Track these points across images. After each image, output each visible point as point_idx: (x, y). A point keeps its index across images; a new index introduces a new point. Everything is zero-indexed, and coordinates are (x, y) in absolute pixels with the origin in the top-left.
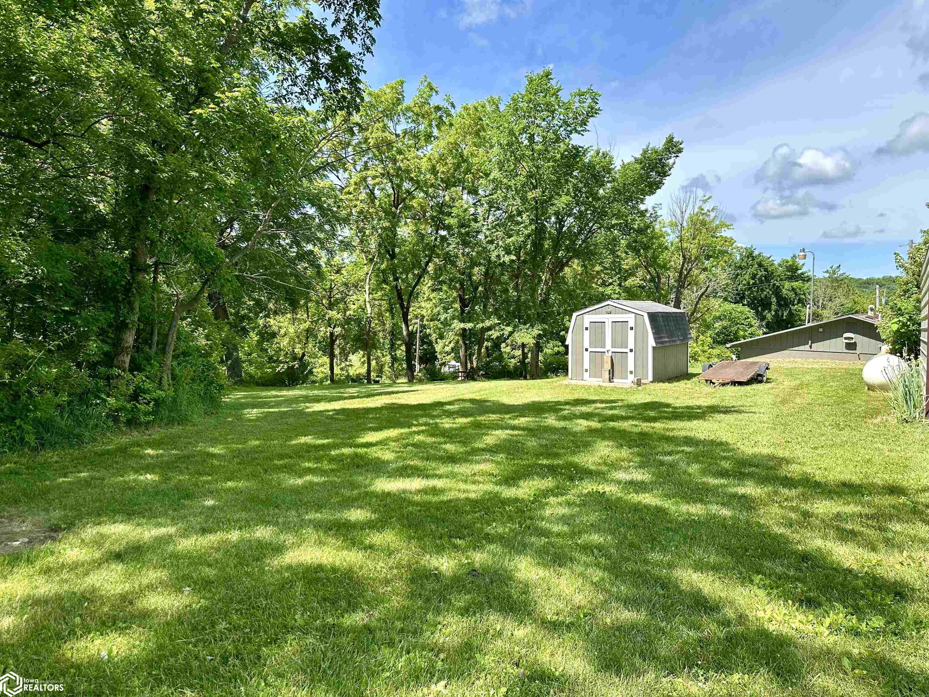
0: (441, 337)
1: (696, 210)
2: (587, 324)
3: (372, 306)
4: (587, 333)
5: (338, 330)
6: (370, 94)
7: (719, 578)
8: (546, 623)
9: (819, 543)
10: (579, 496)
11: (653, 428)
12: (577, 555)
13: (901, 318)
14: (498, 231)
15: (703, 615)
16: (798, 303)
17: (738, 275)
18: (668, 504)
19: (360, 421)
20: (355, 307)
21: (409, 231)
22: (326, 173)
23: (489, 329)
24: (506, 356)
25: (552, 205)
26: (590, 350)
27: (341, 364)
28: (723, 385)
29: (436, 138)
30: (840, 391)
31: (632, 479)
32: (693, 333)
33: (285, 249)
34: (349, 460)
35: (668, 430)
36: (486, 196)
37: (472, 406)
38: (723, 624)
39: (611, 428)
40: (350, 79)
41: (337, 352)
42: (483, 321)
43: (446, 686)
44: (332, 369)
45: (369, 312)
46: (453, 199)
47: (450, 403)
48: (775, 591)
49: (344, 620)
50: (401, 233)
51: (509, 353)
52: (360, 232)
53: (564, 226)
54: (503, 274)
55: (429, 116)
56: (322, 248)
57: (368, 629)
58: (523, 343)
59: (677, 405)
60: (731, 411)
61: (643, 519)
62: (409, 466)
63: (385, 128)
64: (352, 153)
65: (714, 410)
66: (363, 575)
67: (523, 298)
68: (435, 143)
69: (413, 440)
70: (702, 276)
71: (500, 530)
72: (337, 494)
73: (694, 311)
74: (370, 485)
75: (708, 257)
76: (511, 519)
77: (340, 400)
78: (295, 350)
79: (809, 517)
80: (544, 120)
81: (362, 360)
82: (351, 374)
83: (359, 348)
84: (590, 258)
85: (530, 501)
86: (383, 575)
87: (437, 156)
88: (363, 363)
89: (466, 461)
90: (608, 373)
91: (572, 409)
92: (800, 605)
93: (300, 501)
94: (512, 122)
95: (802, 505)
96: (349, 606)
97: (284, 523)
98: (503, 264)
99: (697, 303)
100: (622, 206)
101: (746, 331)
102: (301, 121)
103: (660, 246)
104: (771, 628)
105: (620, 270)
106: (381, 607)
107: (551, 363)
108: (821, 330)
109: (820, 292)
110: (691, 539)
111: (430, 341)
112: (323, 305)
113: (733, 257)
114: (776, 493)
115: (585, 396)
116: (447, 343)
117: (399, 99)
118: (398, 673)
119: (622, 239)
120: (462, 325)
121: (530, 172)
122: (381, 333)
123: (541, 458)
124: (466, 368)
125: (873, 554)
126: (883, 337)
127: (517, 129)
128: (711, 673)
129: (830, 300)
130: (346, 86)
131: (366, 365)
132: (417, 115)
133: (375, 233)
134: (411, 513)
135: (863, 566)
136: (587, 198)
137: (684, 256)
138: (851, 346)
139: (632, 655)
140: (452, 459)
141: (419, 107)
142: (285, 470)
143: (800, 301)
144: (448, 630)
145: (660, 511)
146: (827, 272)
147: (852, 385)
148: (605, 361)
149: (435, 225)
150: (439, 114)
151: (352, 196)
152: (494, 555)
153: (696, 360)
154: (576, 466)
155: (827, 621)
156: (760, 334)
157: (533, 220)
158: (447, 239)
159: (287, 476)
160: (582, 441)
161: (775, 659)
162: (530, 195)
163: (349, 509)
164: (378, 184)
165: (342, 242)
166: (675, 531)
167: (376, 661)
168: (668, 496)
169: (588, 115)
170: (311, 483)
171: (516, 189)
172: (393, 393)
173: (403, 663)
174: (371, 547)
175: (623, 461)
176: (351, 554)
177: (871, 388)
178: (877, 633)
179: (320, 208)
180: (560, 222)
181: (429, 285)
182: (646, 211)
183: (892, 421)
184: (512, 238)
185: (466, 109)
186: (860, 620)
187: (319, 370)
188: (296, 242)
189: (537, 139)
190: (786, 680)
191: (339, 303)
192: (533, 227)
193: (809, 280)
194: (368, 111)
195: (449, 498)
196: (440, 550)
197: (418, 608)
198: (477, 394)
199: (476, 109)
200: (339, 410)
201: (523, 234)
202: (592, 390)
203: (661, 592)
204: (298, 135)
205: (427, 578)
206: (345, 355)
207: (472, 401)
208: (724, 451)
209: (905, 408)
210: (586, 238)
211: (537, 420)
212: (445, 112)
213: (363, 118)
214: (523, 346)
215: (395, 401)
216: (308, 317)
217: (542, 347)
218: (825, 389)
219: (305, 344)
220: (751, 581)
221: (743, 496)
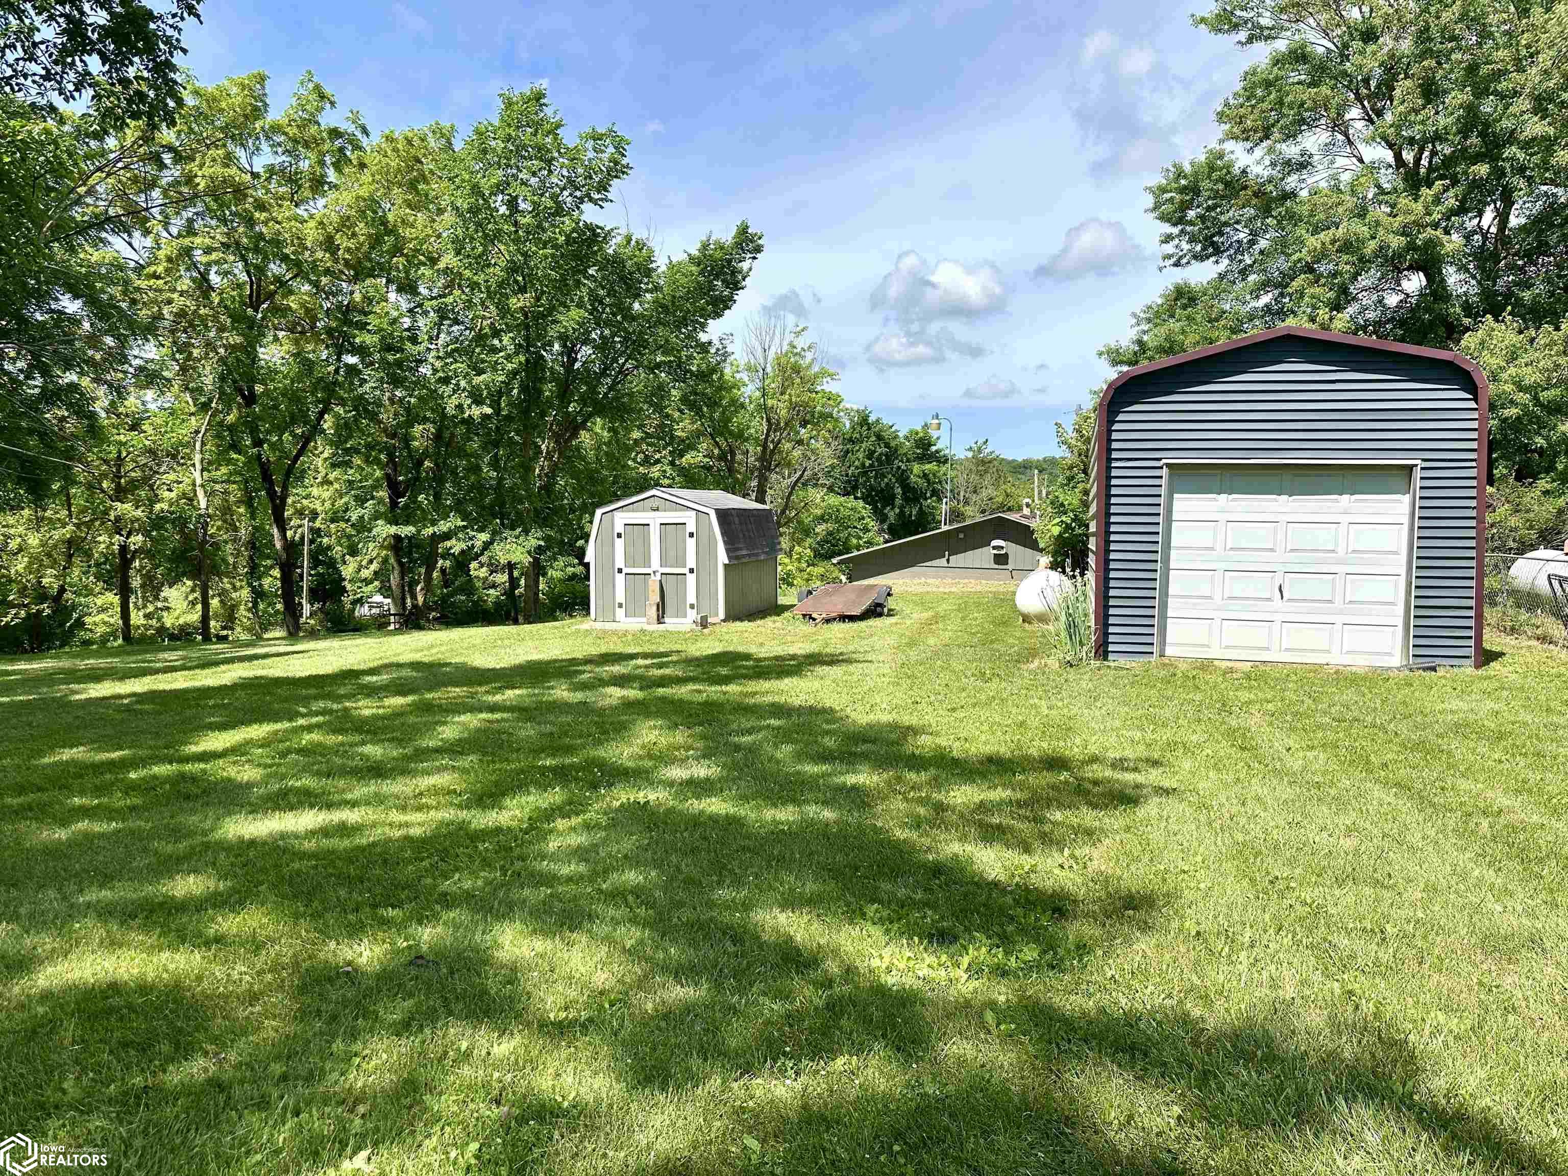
0: (353, 551)
1: (785, 348)
2: (619, 528)
3: (210, 494)
4: (619, 543)
5: (137, 540)
6: (196, 93)
7: (818, 916)
8: (547, 1026)
9: (956, 848)
10: (605, 813)
11: (725, 693)
12: (599, 908)
13: (1064, 518)
14: (456, 361)
15: (794, 974)
16: (932, 496)
17: (847, 452)
18: (746, 811)
19: (188, 713)
20: (173, 495)
21: (282, 354)
22: (104, 235)
23: (447, 536)
24: (479, 584)
25: (555, 322)
26: (625, 571)
27: (145, 607)
28: (828, 621)
29: (336, 187)
30: (986, 625)
31: (692, 777)
32: (785, 543)
33: (13, 380)
34: (168, 786)
35: (746, 695)
36: (432, 298)
37: (415, 674)
38: (822, 985)
39: (660, 699)
40: (154, 60)
41: (136, 582)
42: (434, 523)
43: (369, 1159)
44: (125, 614)
45: (203, 504)
46: (368, 300)
47: (372, 671)
48: (896, 926)
49: (167, 1078)
50: (266, 357)
51: (485, 579)
52: (180, 351)
53: (576, 360)
54: (470, 439)
55: (318, 145)
56: (97, 380)
57: (217, 1085)
58: (509, 562)
59: (762, 655)
60: (839, 661)
61: (705, 838)
62: (291, 789)
63: (230, 160)
64: (160, 202)
65: (815, 660)
66: (203, 991)
67: (508, 483)
68: (332, 195)
69: (299, 743)
70: (797, 453)
71: (467, 884)
72: (145, 850)
73: (786, 507)
74: (212, 830)
75: (804, 424)
76: (486, 863)
77: (145, 675)
78: (44, 581)
79: (943, 811)
80: (534, 174)
81: (191, 598)
82: (168, 625)
83: (184, 574)
84: (622, 417)
85: (521, 830)
86: (245, 986)
87: (335, 218)
88: (193, 603)
89: (405, 772)
90: (655, 608)
91: (597, 670)
92: (929, 942)
93: (65, 870)
94: (478, 172)
95: (934, 795)
96: (177, 1048)
97: (31, 916)
98: (469, 421)
99: (790, 494)
100: (672, 333)
101: (860, 538)
102: (47, 132)
103: (733, 402)
104: (890, 980)
105: (672, 437)
106: (241, 1043)
107: (561, 595)
108: (961, 536)
109: (961, 480)
110: (778, 861)
111: (331, 558)
112: (103, 491)
113: (840, 425)
114: (899, 779)
115: (620, 649)
116: (364, 563)
117: (256, 109)
118: (277, 1152)
119: (674, 387)
120: (393, 530)
121: (512, 261)
122: (229, 546)
123: (543, 755)
124: (404, 608)
125: (1025, 856)
126: (1042, 545)
127: (485, 185)
128: (805, 1062)
129: (975, 492)
130: (146, 74)
131: (199, 607)
132: (295, 141)
133: (211, 355)
134: (298, 873)
135: (1013, 876)
136: (614, 315)
137: (768, 420)
138: (1001, 559)
139: (686, 1055)
140: (377, 771)
141: (298, 126)
142: (30, 814)
143: (935, 493)
144: (373, 1063)
145: (732, 822)
146: (970, 449)
147: (1003, 616)
148: (650, 589)
149: (335, 345)
150: (338, 143)
151: (161, 282)
152: (456, 927)
153: (791, 585)
154: (602, 764)
155: (965, 961)
156: (881, 543)
157: (520, 345)
158: (360, 372)
159: (34, 825)
160: (612, 723)
161: (894, 1027)
162: (516, 303)
163: (171, 877)
164: (217, 262)
165: (141, 369)
166: (754, 852)
167: (233, 1139)
168: (745, 798)
169: (609, 175)
170: (88, 837)
171: (488, 288)
172: (256, 657)
173: (286, 1135)
174: (219, 940)
175: (678, 749)
176: (177, 957)
177: (1026, 619)
178: (1029, 968)
179: (92, 300)
180: (570, 353)
181: (326, 455)
182: (710, 343)
183: (1053, 663)
184: (484, 376)
185: (389, 139)
186: (1007, 953)
187: (97, 619)
188: (38, 366)
189: (522, 206)
190: (910, 1055)
191: (137, 488)
192: (522, 358)
193: (946, 461)
194: (194, 125)
195: (371, 839)
196: (355, 931)
197: (315, 1034)
198: (426, 652)
199: (409, 142)
200: (145, 693)
201: (503, 370)
202: (630, 637)
203: (731, 949)
204: (42, 159)
205: (330, 980)
206: (153, 588)
207: (415, 666)
208: (828, 722)
209: (1069, 647)
210: (615, 383)
211: (536, 691)
212: (350, 142)
213: (183, 136)
214: (511, 566)
215: (260, 673)
216: (70, 516)
217: (544, 567)
218: (967, 622)
219: (65, 568)
220: (863, 915)
221: (855, 788)
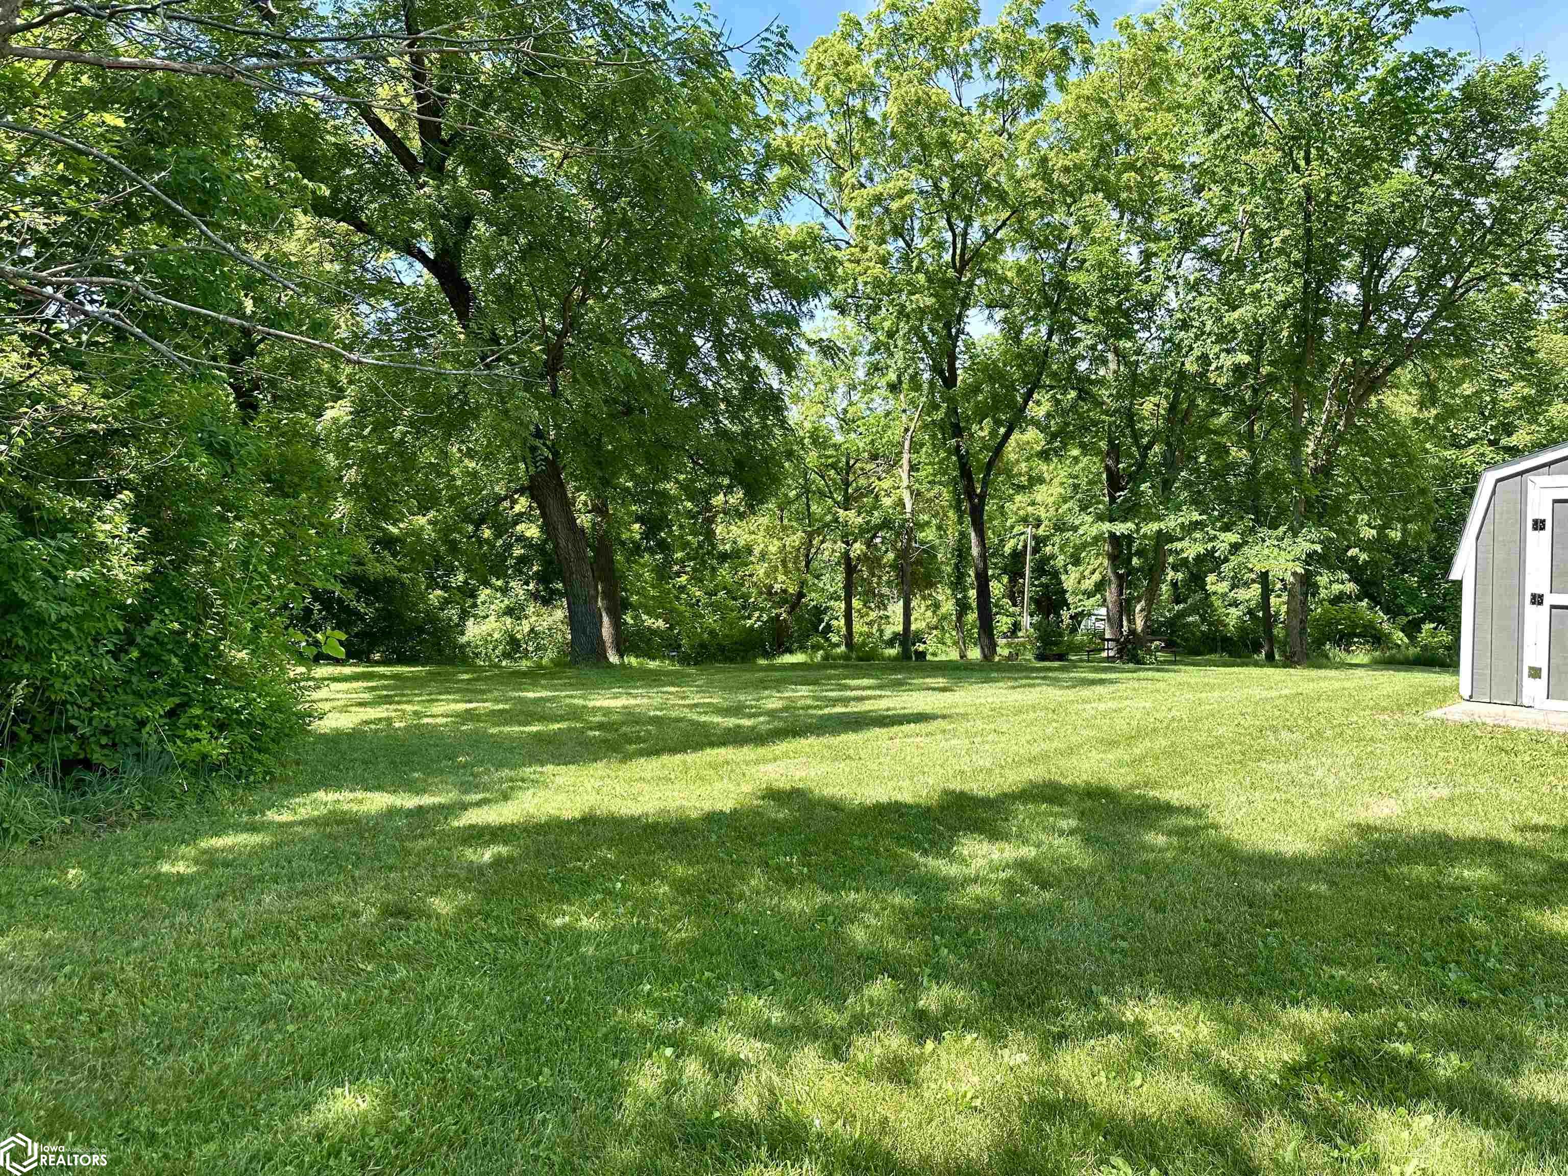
0: (1076, 561)
2: (1538, 509)
4: (1538, 540)
5: (858, 548)
20: (890, 501)
23: (1177, 536)
24: (1217, 603)
26: (1550, 599)
27: (867, 614)
44: (848, 622)
45: (909, 508)
51: (1224, 595)
58: (1266, 572)
111: (1054, 568)
112: (833, 500)
116: (1086, 573)
120: (1108, 528)
124: (1120, 632)
184: (1241, 311)
185: (1125, 27)
191: (863, 496)
212: (1074, 36)
214: (1266, 578)
